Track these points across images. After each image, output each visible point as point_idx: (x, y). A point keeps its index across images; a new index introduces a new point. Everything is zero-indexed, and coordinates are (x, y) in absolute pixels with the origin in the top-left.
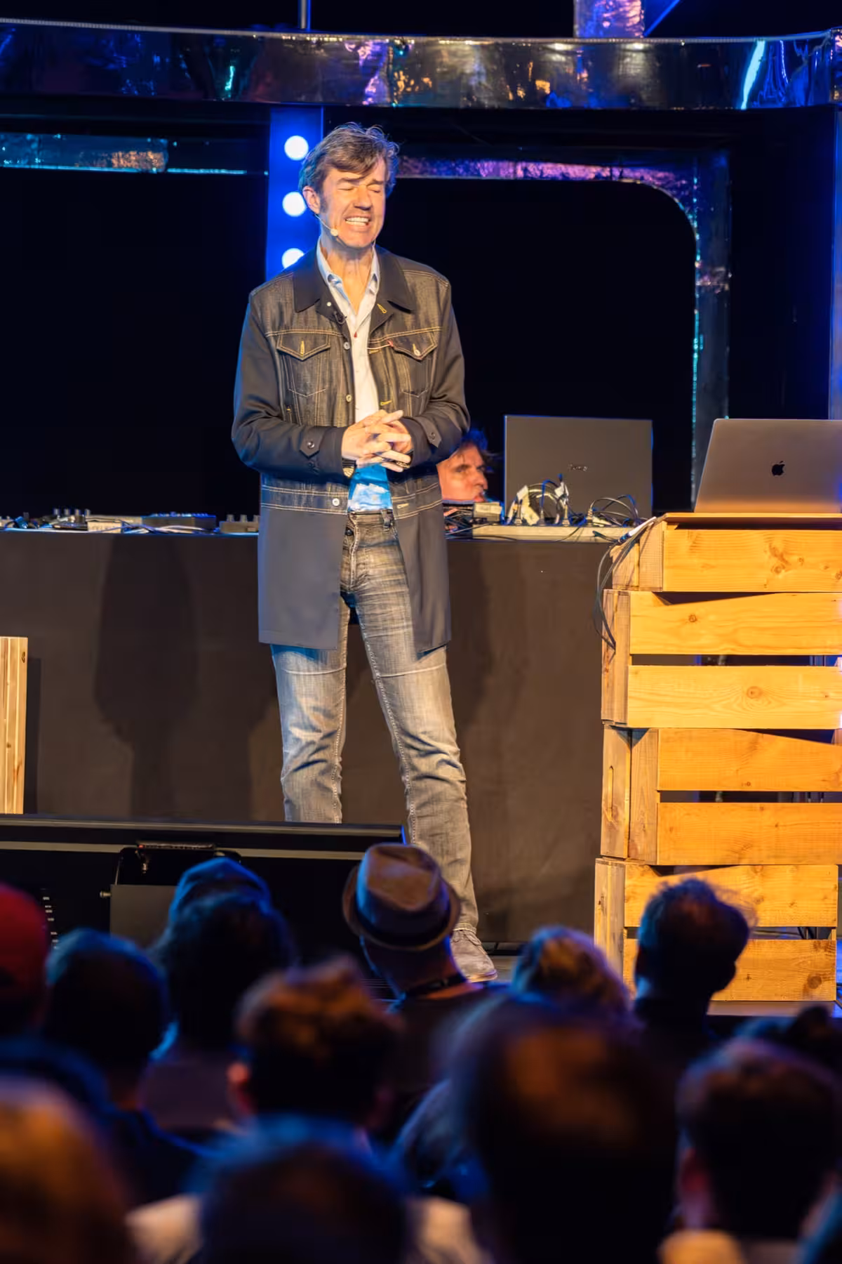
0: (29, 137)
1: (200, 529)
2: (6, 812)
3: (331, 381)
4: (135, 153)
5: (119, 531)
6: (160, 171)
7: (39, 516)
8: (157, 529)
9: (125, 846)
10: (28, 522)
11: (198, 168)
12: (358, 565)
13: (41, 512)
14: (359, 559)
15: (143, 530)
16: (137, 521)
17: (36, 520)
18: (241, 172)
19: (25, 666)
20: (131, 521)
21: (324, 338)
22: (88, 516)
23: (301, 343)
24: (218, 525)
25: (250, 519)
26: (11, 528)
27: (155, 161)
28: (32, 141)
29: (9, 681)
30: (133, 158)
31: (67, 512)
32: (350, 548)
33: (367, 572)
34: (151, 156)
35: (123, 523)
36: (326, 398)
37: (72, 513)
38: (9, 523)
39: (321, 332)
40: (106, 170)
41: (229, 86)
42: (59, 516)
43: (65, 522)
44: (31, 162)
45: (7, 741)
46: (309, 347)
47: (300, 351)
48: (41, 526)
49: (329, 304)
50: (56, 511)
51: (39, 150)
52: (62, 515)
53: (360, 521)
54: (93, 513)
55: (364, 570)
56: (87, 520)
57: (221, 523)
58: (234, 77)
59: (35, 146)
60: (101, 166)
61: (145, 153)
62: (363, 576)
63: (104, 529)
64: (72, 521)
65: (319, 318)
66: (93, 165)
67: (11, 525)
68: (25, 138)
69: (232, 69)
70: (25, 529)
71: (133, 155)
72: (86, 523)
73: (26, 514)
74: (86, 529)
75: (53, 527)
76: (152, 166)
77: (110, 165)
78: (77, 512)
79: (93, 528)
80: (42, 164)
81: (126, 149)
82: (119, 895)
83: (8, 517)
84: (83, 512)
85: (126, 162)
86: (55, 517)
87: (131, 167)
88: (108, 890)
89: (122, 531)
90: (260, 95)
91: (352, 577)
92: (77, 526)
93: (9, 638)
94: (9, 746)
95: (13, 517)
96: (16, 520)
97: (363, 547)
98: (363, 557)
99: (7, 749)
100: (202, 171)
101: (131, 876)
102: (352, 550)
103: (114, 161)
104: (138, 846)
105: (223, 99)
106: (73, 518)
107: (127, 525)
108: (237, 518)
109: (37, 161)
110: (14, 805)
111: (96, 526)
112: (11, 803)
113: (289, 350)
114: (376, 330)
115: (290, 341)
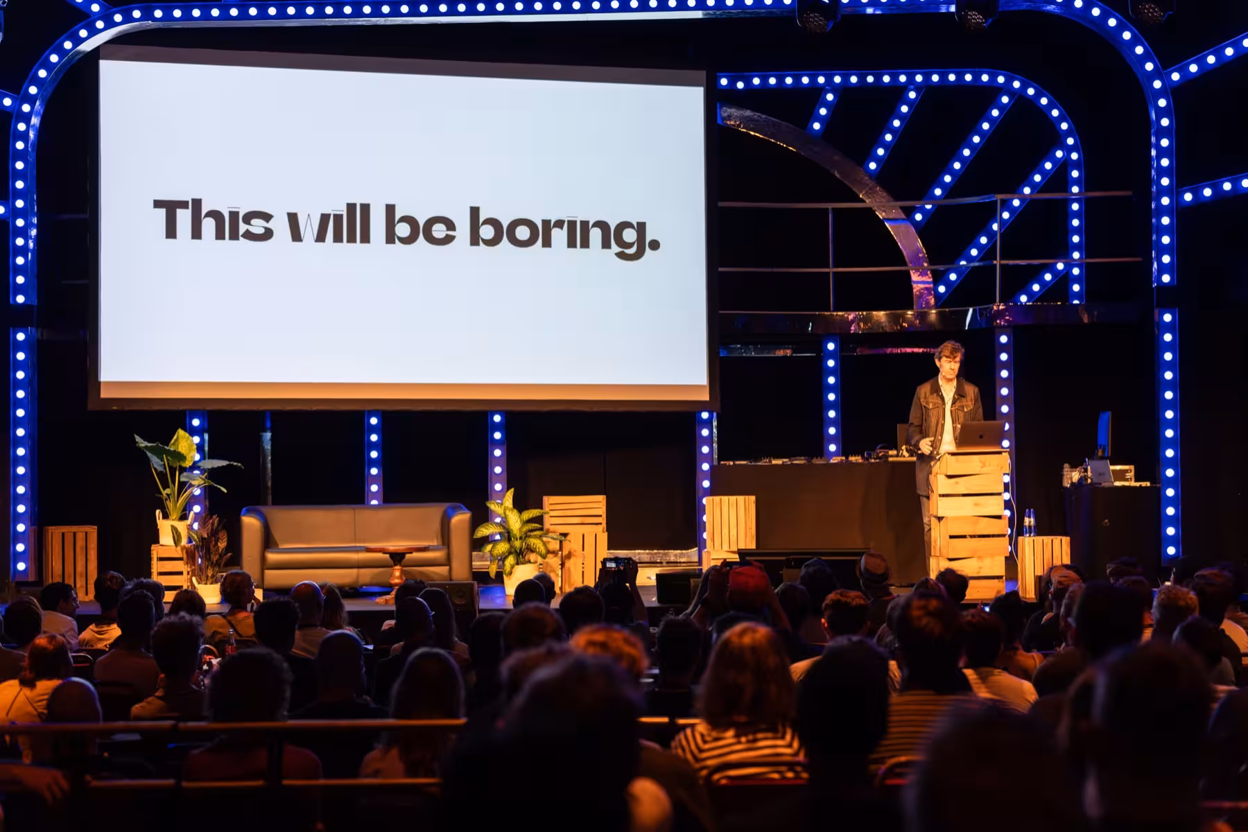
0: (751, 347)
2: (750, 548)
5: (781, 463)
6: (791, 355)
8: (793, 462)
11: (801, 354)
13: (757, 459)
15: (789, 463)
19: (755, 504)
20: (785, 460)
24: (811, 461)
25: (821, 458)
27: (789, 352)
29: (750, 509)
40: (774, 356)
41: (810, 329)
45: (750, 527)
58: (811, 326)
59: (752, 349)
60: (773, 354)
61: (785, 350)
63: (777, 463)
66: (770, 354)
68: (749, 347)
69: (811, 324)
70: (753, 464)
71: (782, 351)
80: (755, 355)
81: (780, 349)
82: (785, 572)
85: (780, 353)
88: (782, 571)
90: (820, 331)
93: (750, 497)
99: (750, 529)
101: (789, 567)
103: (776, 353)
105: (808, 333)
107: (784, 462)
108: (817, 458)
109: (753, 353)
110: (754, 547)
111: (774, 462)
112: (752, 545)
113: (927, 406)
114: (954, 403)
115: (927, 403)
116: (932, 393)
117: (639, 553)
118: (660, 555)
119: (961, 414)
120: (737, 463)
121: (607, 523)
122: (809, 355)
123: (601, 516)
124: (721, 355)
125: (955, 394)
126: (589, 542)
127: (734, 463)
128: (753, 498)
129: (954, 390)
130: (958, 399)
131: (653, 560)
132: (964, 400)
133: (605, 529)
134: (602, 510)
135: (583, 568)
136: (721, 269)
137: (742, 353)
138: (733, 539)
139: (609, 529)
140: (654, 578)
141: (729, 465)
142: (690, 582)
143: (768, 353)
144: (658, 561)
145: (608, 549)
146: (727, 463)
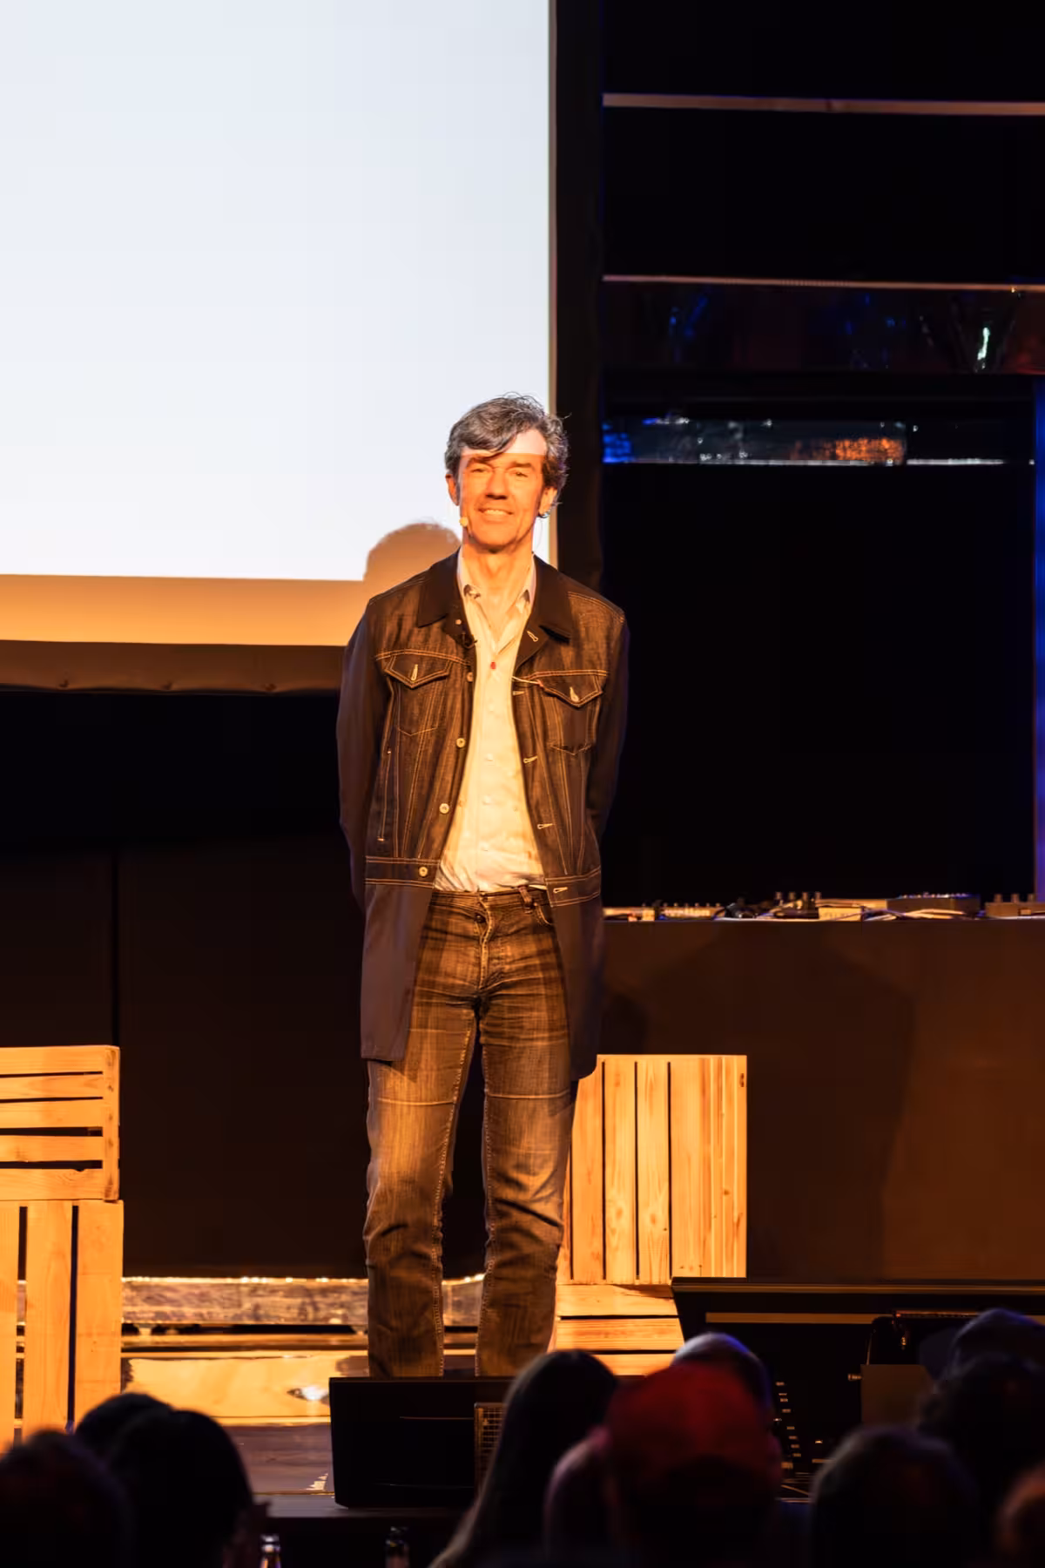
0: (732, 425)
1: (961, 913)
2: (724, 1275)
3: (442, 719)
4: (866, 441)
5: (857, 918)
6: (898, 462)
7: (758, 901)
8: (906, 914)
9: (877, 1316)
10: (742, 910)
11: (946, 457)
12: (490, 959)
13: (759, 898)
14: (492, 951)
15: (888, 915)
16: (881, 905)
17: (754, 907)
18: (998, 462)
19: (744, 1089)
20: (872, 905)
21: (444, 664)
22: (818, 902)
23: (413, 668)
24: (983, 907)
25: (1024, 898)
26: (722, 918)
27: (890, 451)
28: (734, 431)
29: (724, 1111)
30: (864, 448)
31: (792, 896)
32: (481, 937)
33: (501, 969)
34: (885, 444)
35: (863, 908)
36: (433, 740)
37: (799, 897)
38: (718, 913)
39: (442, 656)
40: (830, 463)
41: (982, 354)
42: (781, 902)
43: (789, 908)
44: (735, 456)
45: (724, 1186)
46: (423, 673)
47: (411, 676)
48: (759, 915)
49: (459, 622)
50: (779, 896)
51: (744, 440)
52: (786, 900)
53: (493, 903)
54: (823, 897)
55: (498, 967)
56: (817, 906)
57: (987, 904)
58: (989, 343)
59: (739, 436)
60: (824, 458)
61: (877, 442)
62: (496, 974)
63: (839, 916)
64: (799, 908)
65: (443, 640)
66: (811, 458)
67: (722, 914)
68: (726, 426)
69: (986, 332)
70: (739, 918)
71: (863, 443)
72: (817, 909)
73: (741, 901)
74: (817, 916)
75: (775, 916)
76: (887, 458)
77: (834, 457)
78: (805, 896)
79: (826, 914)
80: (749, 458)
81: (854, 436)
82: (871, 1377)
83: (718, 905)
84: (812, 896)
85: (853, 454)
86: (776, 903)
87: (861, 460)
88: (857, 1372)
89: (862, 918)
90: (1024, 364)
91: (482, 974)
92: (805, 912)
93: (724, 1057)
94: (726, 1193)
95: (724, 904)
96: (729, 907)
97: (498, 937)
98: (498, 950)
99: (724, 1197)
100: (951, 462)
101: (888, 1353)
102: (483, 940)
103: (839, 452)
104: (895, 1315)
105: (976, 371)
106: (800, 903)
107: (867, 911)
108: (1007, 899)
109: (743, 454)
110: (735, 1267)
111: (830, 912)
112: (730, 1263)
113: (399, 676)
114: (524, 664)
115: (403, 664)
116: (423, 623)
117: (254, 1290)
118: (345, 1298)
119: (556, 717)
120: (672, 912)
121: (121, 1164)
122: (977, 462)
123: (97, 1132)
124: (609, 460)
125: (528, 626)
126: (48, 1237)
127: (657, 916)
128: (737, 1064)
129: (524, 610)
130: (544, 648)
131: (311, 1318)
132: (567, 653)
133: (116, 1186)
134: (105, 1111)
135: (20, 1350)
136: (611, 100)
137: (698, 451)
138: (654, 1230)
139: (131, 1189)
140: (316, 1392)
141: (640, 925)
142: (472, 1412)
143: (807, 453)
144: (335, 1321)
145: (125, 1275)
146: (631, 914)
